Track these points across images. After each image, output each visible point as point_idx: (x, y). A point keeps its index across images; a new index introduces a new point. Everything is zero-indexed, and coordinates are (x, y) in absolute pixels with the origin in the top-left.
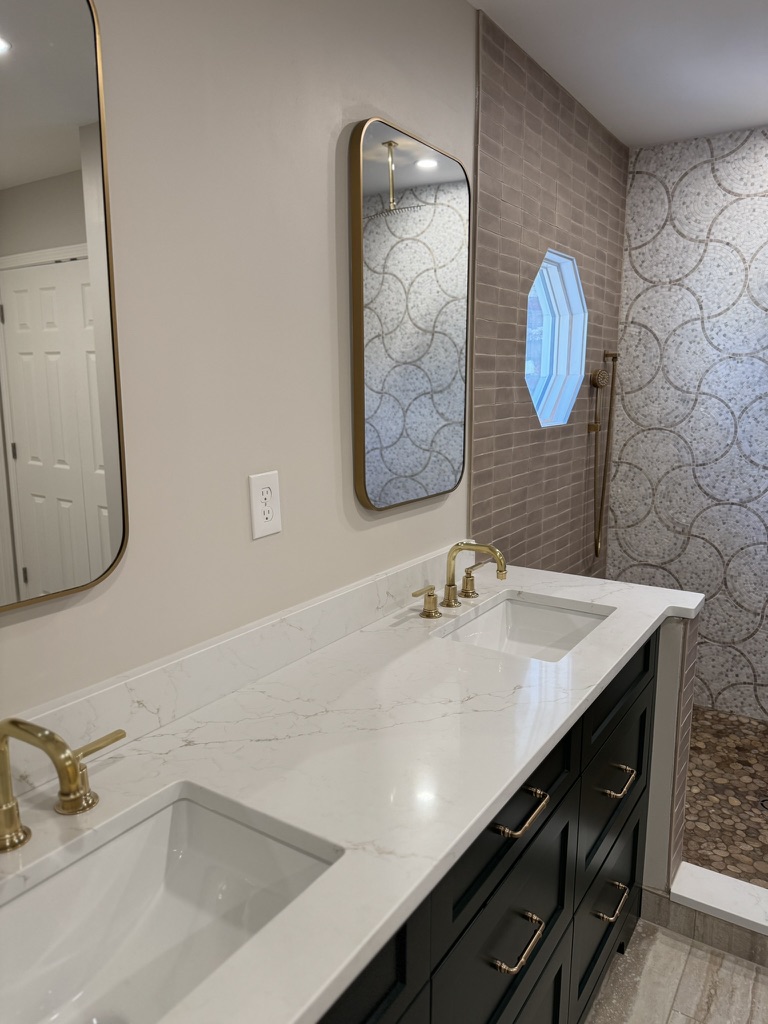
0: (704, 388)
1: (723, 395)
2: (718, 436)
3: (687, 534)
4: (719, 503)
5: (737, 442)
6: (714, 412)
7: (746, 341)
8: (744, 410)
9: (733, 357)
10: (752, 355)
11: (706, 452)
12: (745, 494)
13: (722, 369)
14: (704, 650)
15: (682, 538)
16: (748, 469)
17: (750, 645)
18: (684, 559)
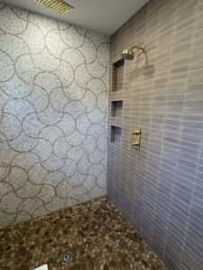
0: (6, 111)
1: (15, 114)
2: (16, 129)
3: (11, 167)
4: (21, 153)
5: (23, 130)
6: (12, 120)
7: (19, 93)
8: (24, 119)
9: (16, 99)
10: (23, 99)
11: (11, 135)
12: (30, 148)
13: (12, 103)
14: (25, 203)
15: (8, 169)
16: (29, 139)
17: (40, 194)
18: (11, 176)
